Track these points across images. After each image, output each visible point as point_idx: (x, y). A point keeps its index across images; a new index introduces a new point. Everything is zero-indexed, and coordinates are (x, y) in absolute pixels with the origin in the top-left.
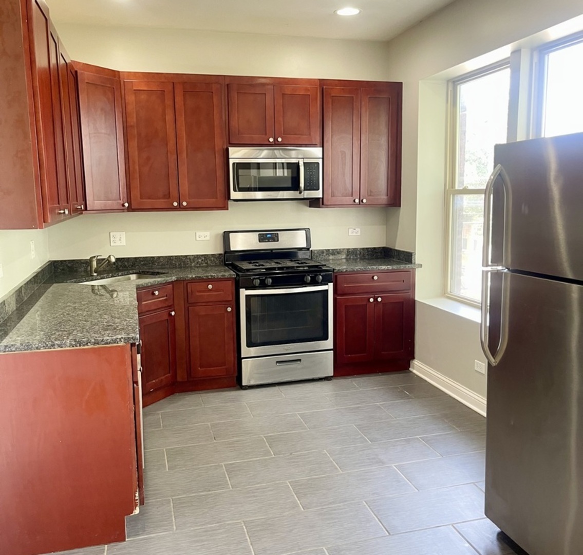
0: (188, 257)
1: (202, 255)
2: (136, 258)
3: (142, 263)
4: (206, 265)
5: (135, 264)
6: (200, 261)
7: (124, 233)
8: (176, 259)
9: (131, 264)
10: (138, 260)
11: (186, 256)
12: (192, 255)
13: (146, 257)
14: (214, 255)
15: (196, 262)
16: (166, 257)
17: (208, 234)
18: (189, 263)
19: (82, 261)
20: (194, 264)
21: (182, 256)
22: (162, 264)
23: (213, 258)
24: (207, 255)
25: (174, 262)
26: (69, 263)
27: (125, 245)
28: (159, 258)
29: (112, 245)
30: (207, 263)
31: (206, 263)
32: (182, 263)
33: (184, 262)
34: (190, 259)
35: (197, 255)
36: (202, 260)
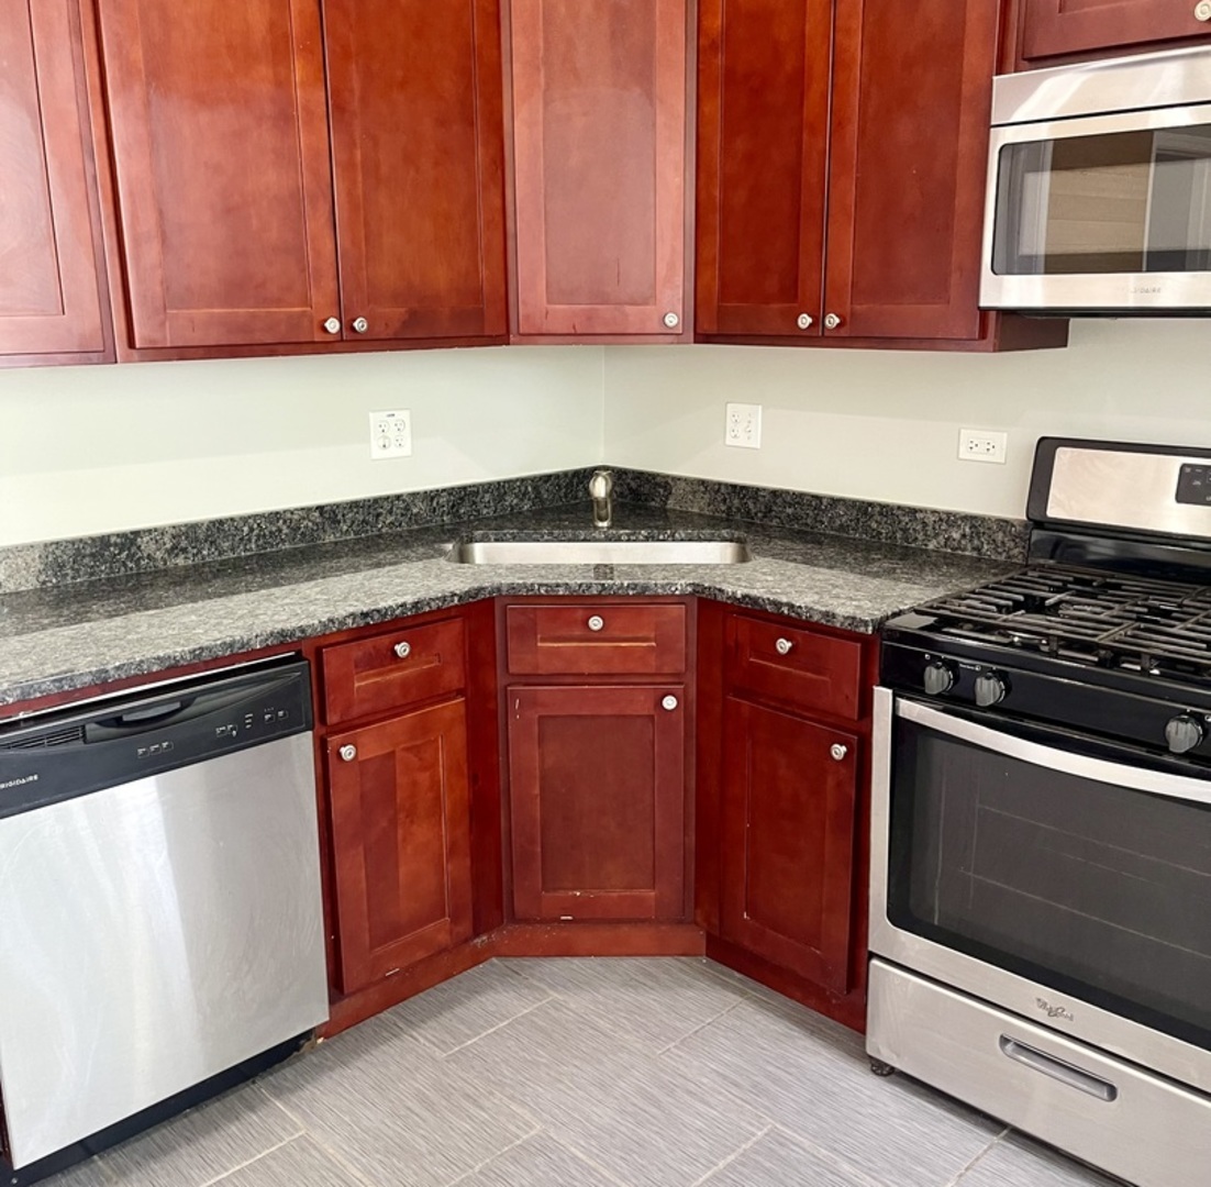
0: (919, 515)
1: (967, 518)
2: (775, 493)
3: (789, 511)
4: (975, 554)
5: (771, 511)
6: (956, 535)
7: (760, 407)
8: (881, 514)
9: (763, 508)
10: (779, 501)
11: (913, 511)
12: (934, 512)
13: (802, 495)
14: (1006, 521)
15: (941, 539)
16: (854, 502)
17: (1001, 439)
18: (921, 537)
19: (658, 480)
20: (934, 542)
21: (899, 508)
22: (841, 525)
23: (1000, 535)
24: (983, 519)
25: (874, 525)
26: (633, 479)
27: (759, 447)
28: (835, 502)
29: (728, 443)
30: (978, 549)
31: (974, 549)
32: (899, 535)
33: (905, 530)
34: (925, 524)
35: (949, 514)
36: (964, 536)
